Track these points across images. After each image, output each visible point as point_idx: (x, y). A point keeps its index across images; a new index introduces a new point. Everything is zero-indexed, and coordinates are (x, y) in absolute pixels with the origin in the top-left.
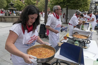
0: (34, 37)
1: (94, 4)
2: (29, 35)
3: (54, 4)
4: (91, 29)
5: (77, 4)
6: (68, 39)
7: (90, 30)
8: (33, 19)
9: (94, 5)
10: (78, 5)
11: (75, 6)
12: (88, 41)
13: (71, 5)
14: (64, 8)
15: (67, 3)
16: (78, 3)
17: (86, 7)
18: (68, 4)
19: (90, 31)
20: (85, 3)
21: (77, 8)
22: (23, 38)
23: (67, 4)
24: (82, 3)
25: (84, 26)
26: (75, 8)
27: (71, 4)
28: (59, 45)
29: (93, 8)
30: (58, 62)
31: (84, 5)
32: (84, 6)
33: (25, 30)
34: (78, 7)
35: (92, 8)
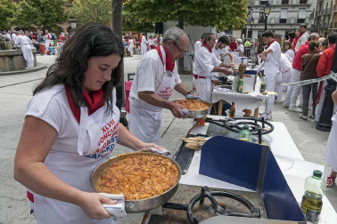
0: (112, 126)
1: (257, 7)
2: (97, 122)
3: (138, 7)
4: (263, 87)
5: (212, 9)
6: (207, 124)
7: (261, 91)
8: (105, 69)
9: (258, 10)
10: (214, 13)
11: (204, 14)
12: (266, 125)
13: (191, 13)
14: (171, 19)
15: (179, 4)
16: (214, 6)
17: (238, 18)
18: (183, 8)
19: (261, 95)
20: (235, 5)
21: (211, 20)
22: (77, 137)
23: (179, 7)
24: (225, 6)
25: (245, 79)
26: (204, 21)
27: (193, 8)
28: (186, 146)
29: (256, 22)
30: (207, 196)
31: (232, 11)
32: (234, 16)
33: (82, 109)
34: (215, 19)
35: (253, 19)
